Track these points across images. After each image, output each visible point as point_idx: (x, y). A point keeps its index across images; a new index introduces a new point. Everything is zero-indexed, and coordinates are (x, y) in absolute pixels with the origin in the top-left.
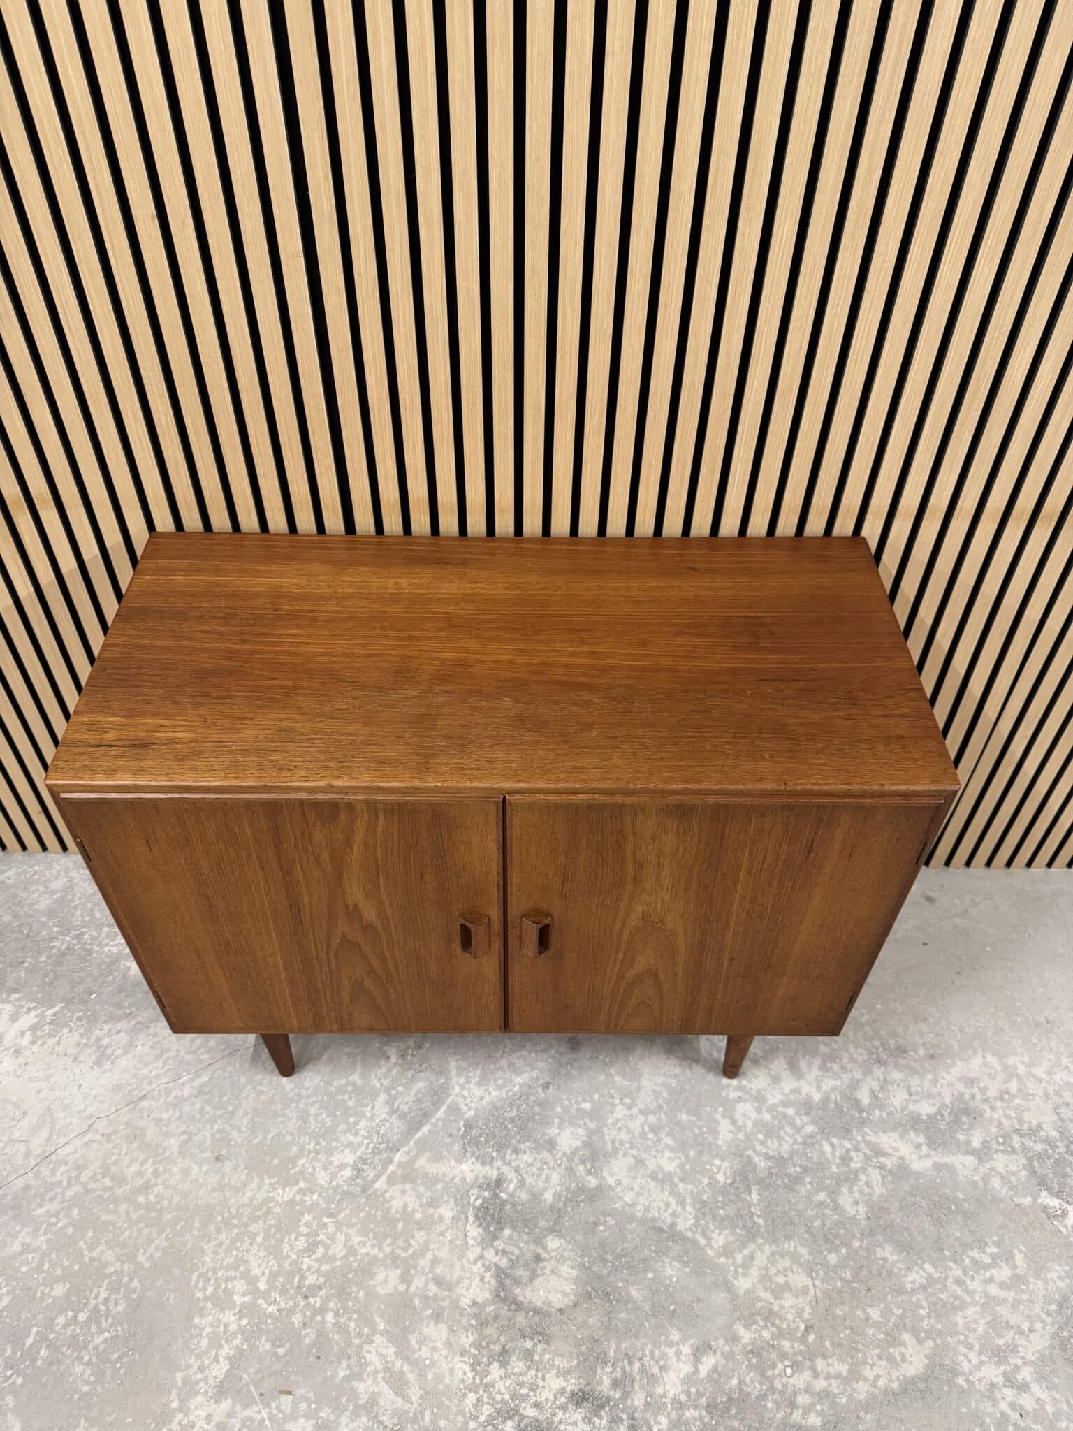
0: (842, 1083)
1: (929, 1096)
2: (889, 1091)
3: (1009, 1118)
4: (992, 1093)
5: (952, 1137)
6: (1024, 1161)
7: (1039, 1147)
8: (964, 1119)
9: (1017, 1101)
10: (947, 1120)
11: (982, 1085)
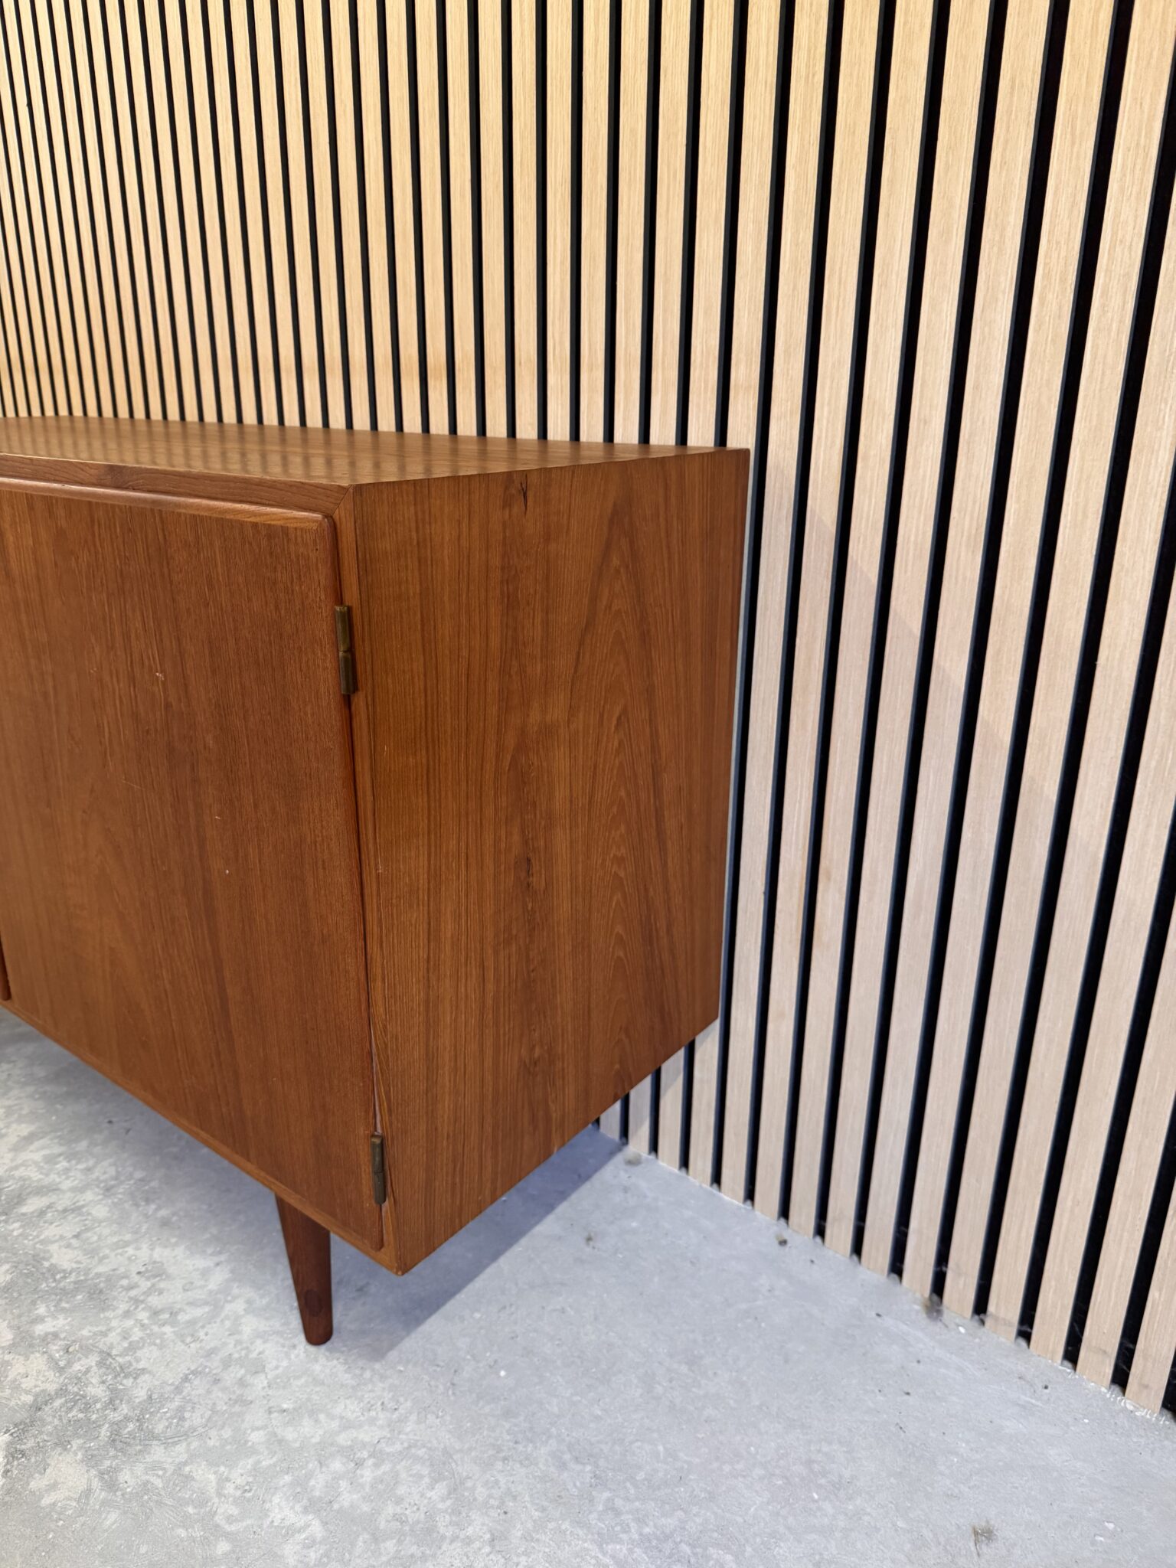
0: (41, 1180)
1: (92, 1252)
2: (64, 1218)
3: (125, 1335)
4: (154, 1301)
5: (34, 1303)
6: (54, 1387)
7: (96, 1390)
8: (79, 1297)
9: (167, 1329)
10: (62, 1284)
11: (162, 1285)
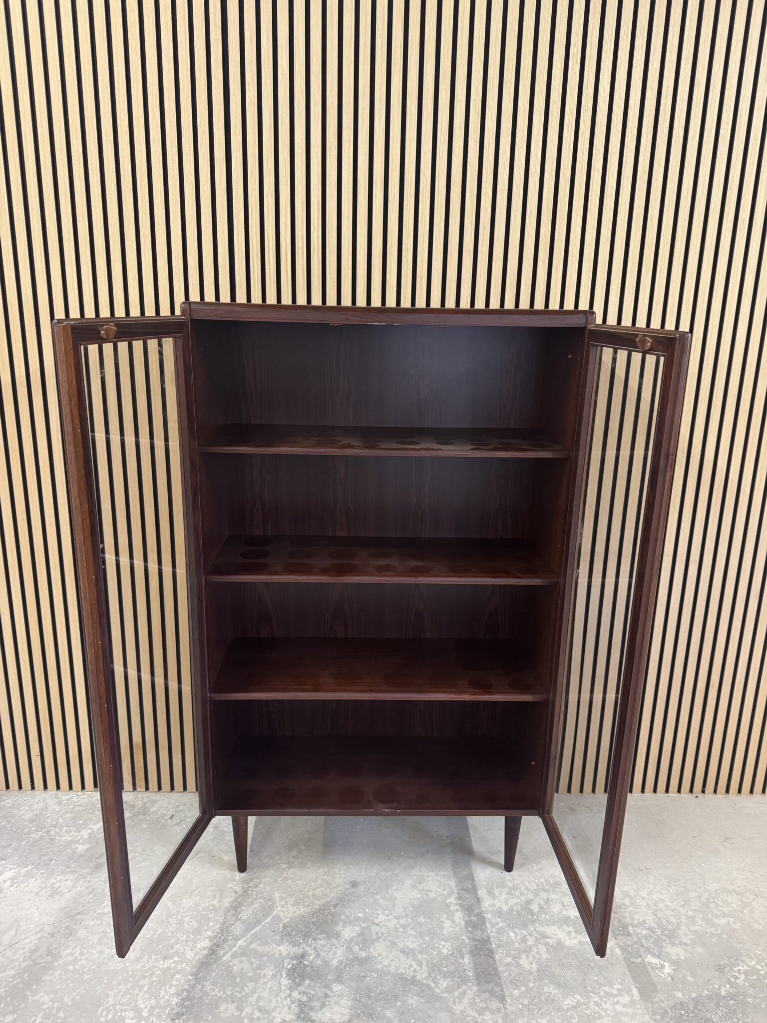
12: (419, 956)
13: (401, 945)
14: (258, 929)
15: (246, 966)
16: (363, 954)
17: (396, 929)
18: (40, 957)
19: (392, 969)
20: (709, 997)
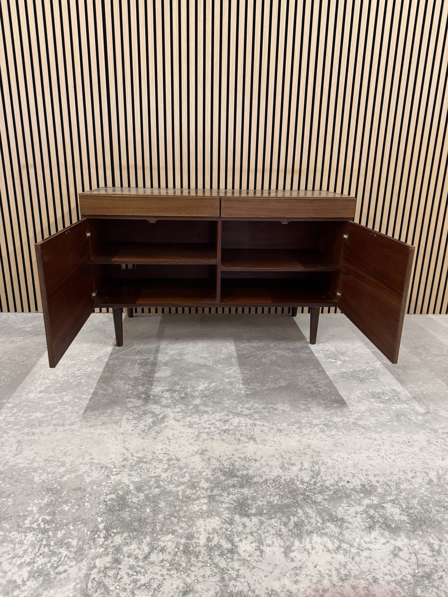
12: (209, 359)
13: (200, 355)
14: (124, 352)
15: (116, 362)
16: (179, 358)
17: (198, 351)
18: (5, 360)
19: (194, 362)
20: (360, 371)
